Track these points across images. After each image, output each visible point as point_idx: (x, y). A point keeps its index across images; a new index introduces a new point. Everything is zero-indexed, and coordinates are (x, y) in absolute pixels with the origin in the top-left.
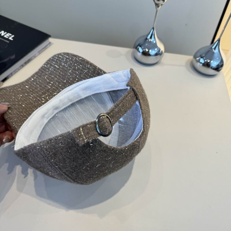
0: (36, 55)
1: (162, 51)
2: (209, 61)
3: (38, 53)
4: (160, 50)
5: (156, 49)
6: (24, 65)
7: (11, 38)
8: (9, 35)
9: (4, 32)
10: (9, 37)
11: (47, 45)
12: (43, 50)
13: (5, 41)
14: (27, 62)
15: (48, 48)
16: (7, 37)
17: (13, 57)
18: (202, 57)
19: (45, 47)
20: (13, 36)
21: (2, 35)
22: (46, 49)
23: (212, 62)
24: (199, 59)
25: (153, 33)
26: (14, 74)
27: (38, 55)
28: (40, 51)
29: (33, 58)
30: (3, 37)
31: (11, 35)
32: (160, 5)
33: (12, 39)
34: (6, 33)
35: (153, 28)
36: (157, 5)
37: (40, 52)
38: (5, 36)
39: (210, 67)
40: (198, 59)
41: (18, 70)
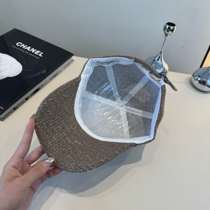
0: (62, 70)
1: (167, 70)
2: (205, 80)
3: (63, 68)
4: (165, 69)
5: (162, 69)
6: (52, 78)
7: (40, 55)
8: (38, 52)
9: (34, 50)
10: (39, 54)
11: (70, 62)
12: (67, 66)
13: (36, 57)
14: (55, 76)
15: (71, 64)
16: (37, 54)
17: (44, 72)
18: (200, 77)
19: (69, 63)
20: (42, 53)
21: (33, 52)
22: (70, 65)
23: (208, 81)
24: (198, 78)
25: (161, 56)
26: (44, 86)
27: (63, 71)
28: (65, 66)
29: (59, 73)
30: (33, 54)
31: (40, 52)
32: (169, 35)
33: (42, 56)
34: (36, 50)
35: (161, 52)
36: (166, 35)
37: (65, 68)
38: (35, 53)
39: (206, 85)
40: (196, 78)
41: (47, 82)
